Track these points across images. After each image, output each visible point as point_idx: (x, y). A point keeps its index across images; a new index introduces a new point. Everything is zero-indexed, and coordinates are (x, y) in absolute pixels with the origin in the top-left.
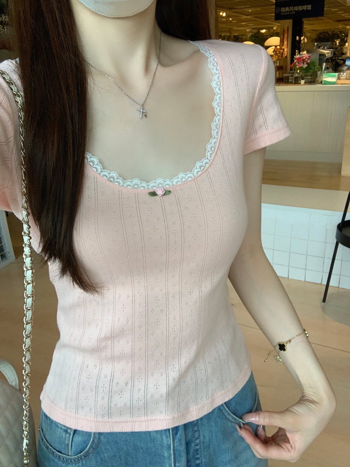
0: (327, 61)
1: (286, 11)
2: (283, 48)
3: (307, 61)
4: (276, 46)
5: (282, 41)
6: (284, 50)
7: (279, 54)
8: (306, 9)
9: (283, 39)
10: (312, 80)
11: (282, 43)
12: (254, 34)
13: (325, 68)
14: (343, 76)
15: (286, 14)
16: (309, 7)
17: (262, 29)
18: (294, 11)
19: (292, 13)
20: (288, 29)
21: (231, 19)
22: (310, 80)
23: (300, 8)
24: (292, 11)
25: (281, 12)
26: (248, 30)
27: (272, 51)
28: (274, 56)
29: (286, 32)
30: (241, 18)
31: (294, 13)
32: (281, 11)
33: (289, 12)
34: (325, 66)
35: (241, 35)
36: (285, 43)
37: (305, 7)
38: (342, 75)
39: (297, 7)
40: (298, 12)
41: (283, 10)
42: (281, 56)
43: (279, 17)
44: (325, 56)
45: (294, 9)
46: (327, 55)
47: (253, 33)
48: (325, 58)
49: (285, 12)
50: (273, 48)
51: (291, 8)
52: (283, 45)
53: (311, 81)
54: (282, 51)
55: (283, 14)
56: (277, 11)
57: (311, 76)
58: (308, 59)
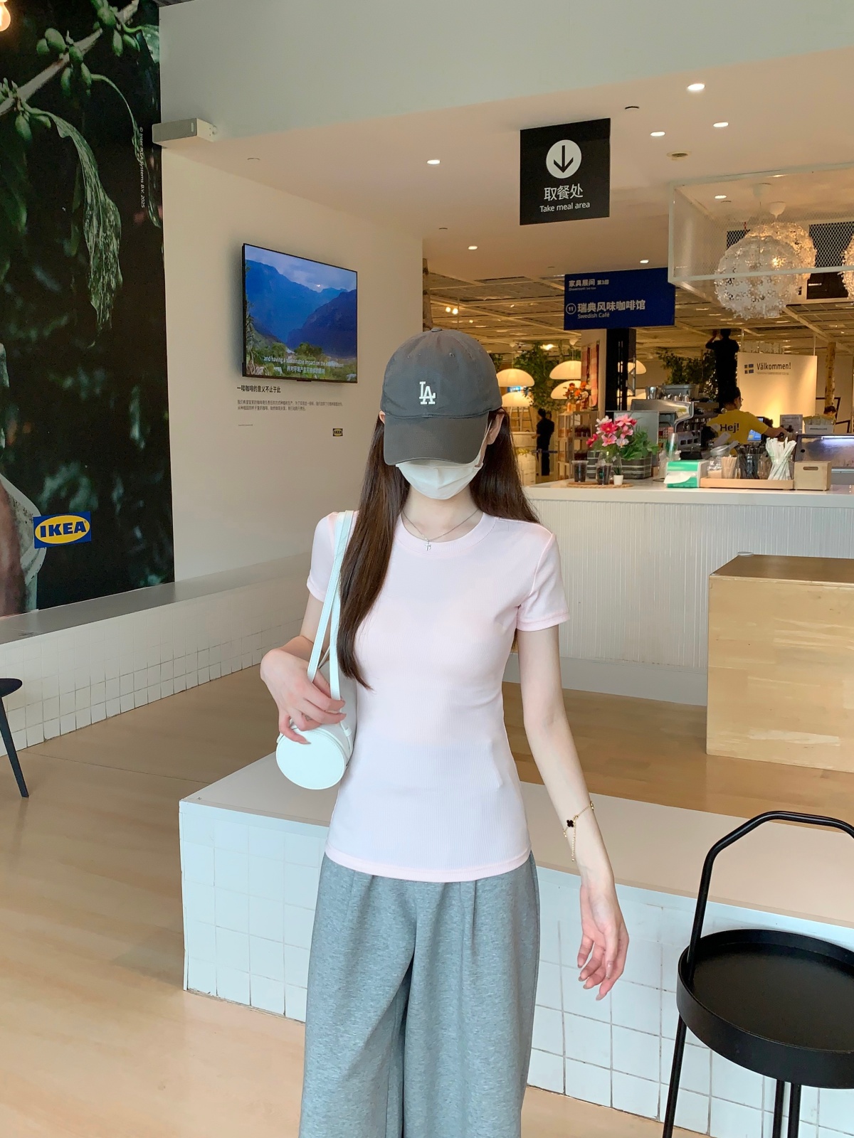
0: (681, 426)
1: (590, 310)
2: (587, 387)
3: (628, 431)
5: (586, 372)
6: (589, 392)
7: (578, 402)
8: (635, 308)
9: (588, 367)
10: (644, 472)
11: (586, 377)
12: (525, 352)
13: (675, 445)
14: (715, 468)
15: (590, 316)
16: (641, 305)
17: (547, 342)
18: (608, 311)
19: (603, 316)
20: (598, 347)
21: (471, 321)
22: (639, 472)
23: (621, 306)
24: (602, 311)
25: (577, 313)
26: (512, 345)
27: (565, 394)
28: (569, 404)
29: (593, 353)
30: (494, 320)
31: (608, 315)
32: (579, 311)
33: (597, 313)
34: (675, 438)
35: (499, 354)
36: (593, 377)
37: (631, 305)
38: (713, 466)
39: (613, 303)
40: (615, 313)
41: (582, 308)
42: (583, 404)
43: (573, 322)
44: (676, 417)
45: (608, 308)
46: (679, 415)
47: (523, 351)
48: (676, 422)
49: (587, 313)
51: (601, 306)
52: (587, 381)
53: (642, 475)
54: (585, 394)
55: (582, 316)
56: (568, 309)
57: (641, 463)
58: (630, 427)
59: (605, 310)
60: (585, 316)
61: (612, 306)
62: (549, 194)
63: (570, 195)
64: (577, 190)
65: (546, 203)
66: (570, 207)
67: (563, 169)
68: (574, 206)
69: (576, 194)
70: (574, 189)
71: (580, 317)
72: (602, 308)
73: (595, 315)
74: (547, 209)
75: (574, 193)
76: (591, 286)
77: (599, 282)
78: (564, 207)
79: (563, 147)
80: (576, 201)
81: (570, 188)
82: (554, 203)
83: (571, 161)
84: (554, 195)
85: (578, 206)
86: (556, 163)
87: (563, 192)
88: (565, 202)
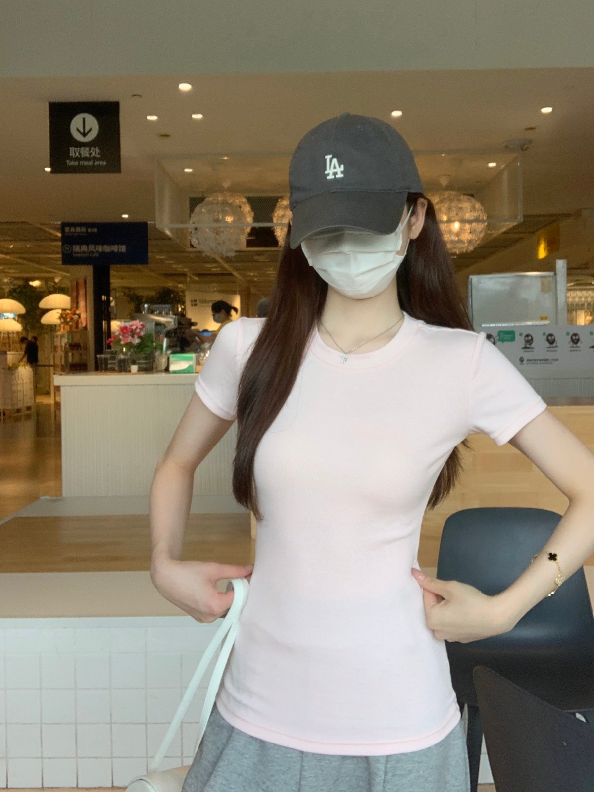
1: (82, 250)
2: (78, 312)
4: (64, 310)
5: (75, 304)
6: (79, 316)
7: (70, 323)
8: (118, 251)
15: (82, 255)
16: (123, 248)
18: (96, 252)
19: (94, 256)
20: (85, 280)
23: (108, 249)
24: (92, 252)
25: (72, 252)
28: (62, 325)
29: (82, 285)
31: (97, 255)
32: (74, 250)
33: (87, 252)
36: (82, 304)
37: (115, 248)
39: (101, 246)
40: (103, 254)
41: (77, 248)
42: (74, 325)
43: (69, 259)
45: (97, 250)
49: (80, 253)
50: (58, 313)
51: (92, 248)
52: (77, 308)
54: (76, 317)
55: (76, 255)
56: (65, 249)
59: (94, 252)
60: (79, 255)
61: (100, 248)
62: (73, 151)
63: (90, 154)
64: (95, 152)
65: (71, 159)
66: (91, 163)
67: (84, 134)
68: (94, 162)
69: (95, 154)
70: (93, 151)
71: (75, 255)
72: (92, 250)
73: (87, 255)
74: (72, 163)
75: (93, 154)
76: (83, 232)
77: (89, 230)
78: (86, 163)
79: (84, 120)
80: (95, 159)
81: (90, 150)
82: (78, 159)
83: (90, 130)
84: (77, 155)
85: (97, 163)
86: (78, 130)
87: (85, 152)
88: (86, 159)
